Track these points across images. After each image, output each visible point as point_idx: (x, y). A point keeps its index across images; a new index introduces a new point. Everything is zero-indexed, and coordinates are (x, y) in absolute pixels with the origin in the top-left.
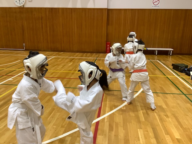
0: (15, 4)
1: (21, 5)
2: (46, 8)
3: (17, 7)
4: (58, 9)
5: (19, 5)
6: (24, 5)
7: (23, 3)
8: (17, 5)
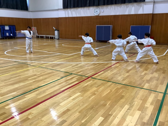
0: (94, 14)
1: (98, 14)
2: (111, 16)
3: (95, 16)
4: (119, 15)
5: (96, 15)
6: (99, 15)
7: (99, 13)
8: (95, 15)
